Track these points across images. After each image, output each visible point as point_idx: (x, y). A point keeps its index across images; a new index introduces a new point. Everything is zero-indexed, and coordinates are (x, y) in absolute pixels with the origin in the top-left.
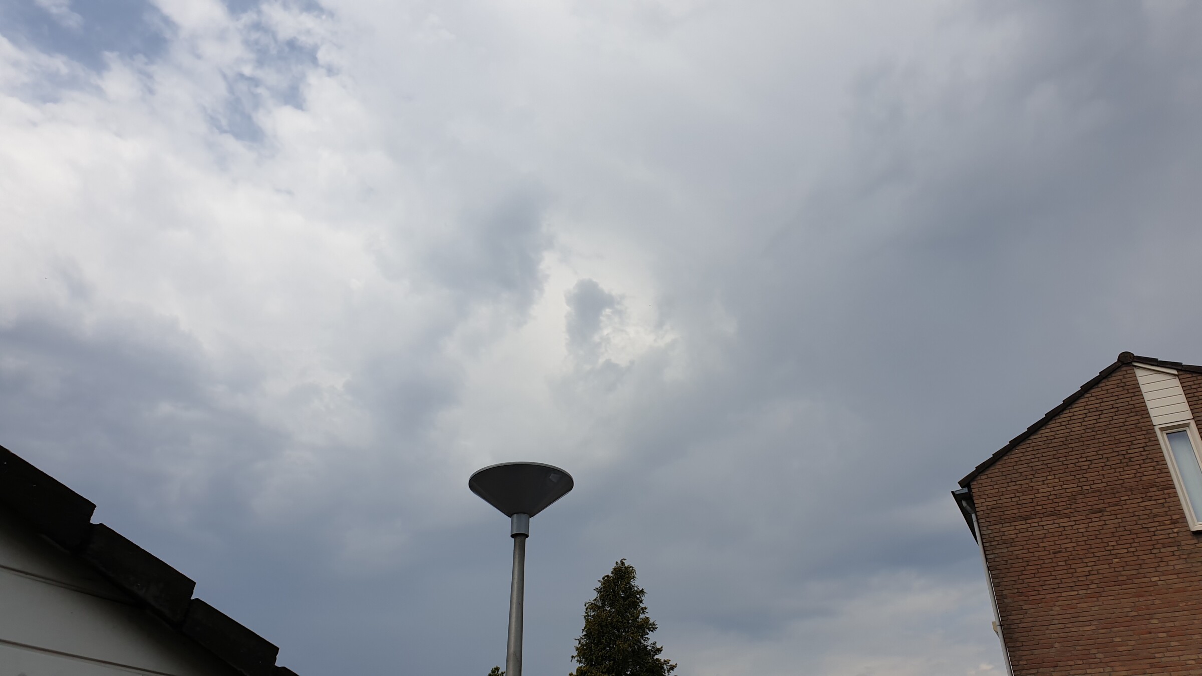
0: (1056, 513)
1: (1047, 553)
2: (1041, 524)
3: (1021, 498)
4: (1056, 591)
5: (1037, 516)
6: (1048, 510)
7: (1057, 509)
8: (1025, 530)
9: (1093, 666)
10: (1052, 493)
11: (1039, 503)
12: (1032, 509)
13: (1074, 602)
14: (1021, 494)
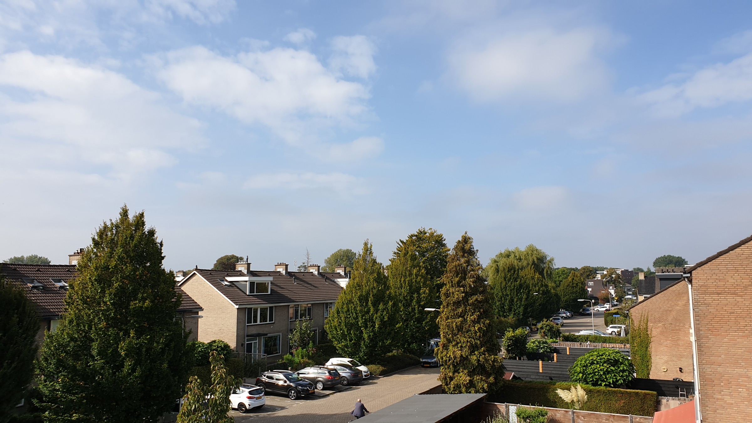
0: (735, 294)
1: (726, 312)
2: (726, 298)
3: (718, 283)
4: (728, 331)
5: (725, 293)
6: (731, 291)
7: (736, 291)
8: (717, 300)
9: (738, 368)
10: (735, 283)
11: (727, 287)
12: (723, 289)
13: (736, 338)
14: (719, 281)
